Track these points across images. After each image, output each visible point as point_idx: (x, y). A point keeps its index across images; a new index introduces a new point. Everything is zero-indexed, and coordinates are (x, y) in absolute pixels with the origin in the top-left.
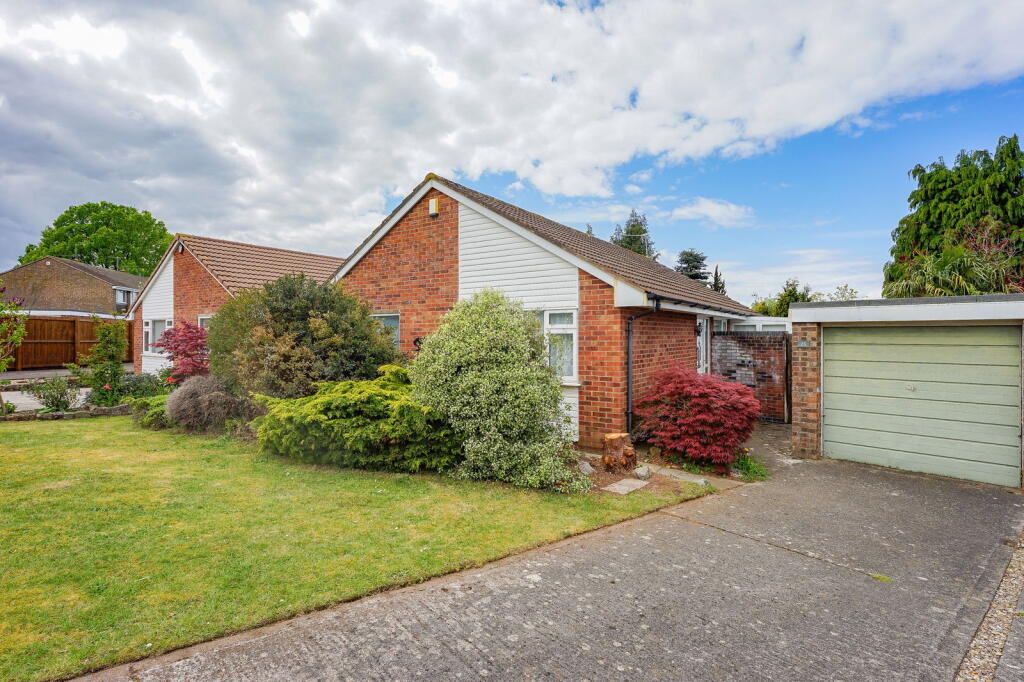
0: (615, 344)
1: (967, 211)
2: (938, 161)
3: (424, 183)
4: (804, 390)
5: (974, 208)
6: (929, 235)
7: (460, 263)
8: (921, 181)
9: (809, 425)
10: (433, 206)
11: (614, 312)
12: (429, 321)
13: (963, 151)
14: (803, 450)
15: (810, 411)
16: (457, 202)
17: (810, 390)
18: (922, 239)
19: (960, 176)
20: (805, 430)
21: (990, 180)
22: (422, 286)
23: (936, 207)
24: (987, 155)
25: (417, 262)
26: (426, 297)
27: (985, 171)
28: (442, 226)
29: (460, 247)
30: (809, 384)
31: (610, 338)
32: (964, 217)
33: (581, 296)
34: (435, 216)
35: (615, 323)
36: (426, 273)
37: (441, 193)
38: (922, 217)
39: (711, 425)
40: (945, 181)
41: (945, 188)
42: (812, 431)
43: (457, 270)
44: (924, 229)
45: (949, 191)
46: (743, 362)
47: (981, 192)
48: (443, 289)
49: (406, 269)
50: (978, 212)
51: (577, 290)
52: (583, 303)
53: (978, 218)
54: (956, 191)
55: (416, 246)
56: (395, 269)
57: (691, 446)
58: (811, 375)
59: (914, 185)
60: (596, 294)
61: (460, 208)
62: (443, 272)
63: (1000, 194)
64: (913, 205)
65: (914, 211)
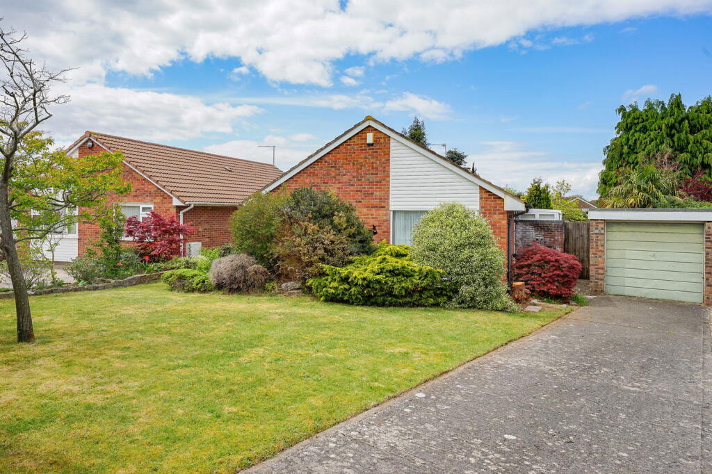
0: (503, 232)
1: (652, 140)
2: (634, 104)
3: (363, 122)
4: (596, 257)
5: (656, 139)
6: (628, 153)
7: (391, 178)
8: (623, 116)
9: (600, 276)
10: (370, 138)
11: (503, 213)
12: (365, 215)
13: (649, 99)
14: (596, 291)
15: (600, 268)
16: (389, 137)
17: (600, 257)
18: (624, 156)
19: (647, 116)
20: (597, 279)
21: (666, 121)
22: (359, 191)
23: (633, 135)
24: (663, 105)
25: (355, 174)
26: (363, 199)
27: (663, 114)
28: (377, 152)
29: (391, 167)
30: (599, 254)
31: (500, 228)
32: (650, 143)
33: (481, 203)
34: (369, 145)
35: (504, 219)
36: (363, 182)
37: (376, 129)
38: (624, 140)
39: (562, 277)
40: (638, 118)
41: (638, 123)
42: (602, 280)
43: (389, 182)
44: (626, 149)
45: (641, 125)
46: (537, 239)
47: (660, 129)
48: (377, 194)
49: (345, 179)
50: (658, 141)
51: (478, 199)
52: (482, 207)
53: (658, 145)
54: (646, 126)
55: (354, 164)
56: (335, 177)
57: (551, 289)
58: (600, 248)
59: (618, 118)
60: (491, 203)
61: (392, 141)
62: (377, 182)
63: (671, 131)
64: (618, 133)
65: (618, 136)
